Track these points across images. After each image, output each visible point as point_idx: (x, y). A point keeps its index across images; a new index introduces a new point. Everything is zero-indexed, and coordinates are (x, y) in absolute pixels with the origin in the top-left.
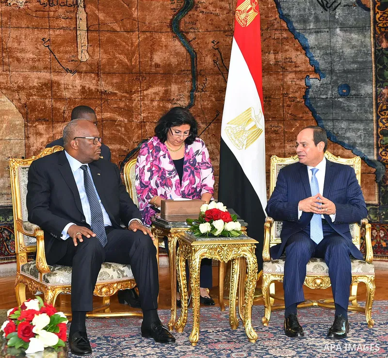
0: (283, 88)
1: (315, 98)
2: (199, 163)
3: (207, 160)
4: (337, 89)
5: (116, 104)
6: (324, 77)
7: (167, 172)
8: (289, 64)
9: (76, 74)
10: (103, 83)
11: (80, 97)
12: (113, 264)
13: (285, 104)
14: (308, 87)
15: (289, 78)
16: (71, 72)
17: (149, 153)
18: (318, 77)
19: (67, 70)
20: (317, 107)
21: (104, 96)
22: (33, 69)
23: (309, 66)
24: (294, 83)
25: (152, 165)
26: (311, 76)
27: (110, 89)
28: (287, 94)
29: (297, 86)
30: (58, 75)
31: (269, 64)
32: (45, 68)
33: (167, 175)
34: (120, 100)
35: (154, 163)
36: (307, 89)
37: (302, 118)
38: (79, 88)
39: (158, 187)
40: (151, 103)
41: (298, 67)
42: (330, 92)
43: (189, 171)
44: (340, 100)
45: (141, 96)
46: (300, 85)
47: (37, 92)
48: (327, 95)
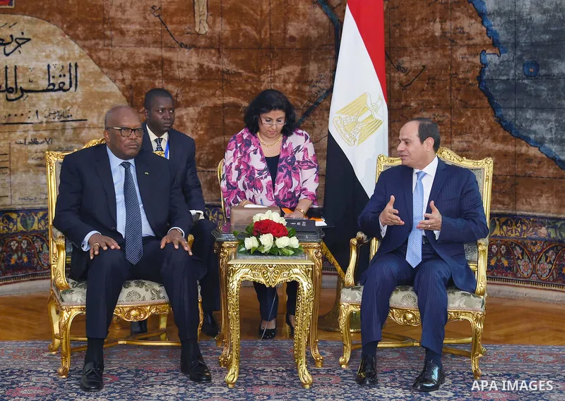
0: (451, 67)
1: (492, 79)
2: (299, 162)
3: (310, 158)
4: (521, 68)
5: (241, 86)
6: (505, 52)
7: (256, 171)
8: (461, 35)
9: (192, 49)
10: (225, 60)
11: (196, 77)
12: (147, 283)
13: (454, 88)
14: (484, 65)
15: (460, 53)
16: (186, 47)
17: (236, 148)
18: (497, 51)
19: (181, 45)
20: (495, 91)
21: (226, 77)
22: (141, 43)
23: (486, 38)
24: (466, 60)
25: (240, 163)
26: (488, 51)
27: (232, 68)
28: (456, 74)
29: (470, 64)
30: (170, 51)
31: (433, 36)
32: (155, 42)
33: (257, 175)
34: (246, 81)
35: (243, 160)
36: (482, 68)
37: (475, 105)
38: (196, 66)
39: (246, 189)
40: (284, 86)
41: (472, 39)
42: (513, 72)
43: (285, 171)
44: (526, 81)
45: (271, 76)
46: (473, 62)
47: (145, 71)
48: (508, 75)
